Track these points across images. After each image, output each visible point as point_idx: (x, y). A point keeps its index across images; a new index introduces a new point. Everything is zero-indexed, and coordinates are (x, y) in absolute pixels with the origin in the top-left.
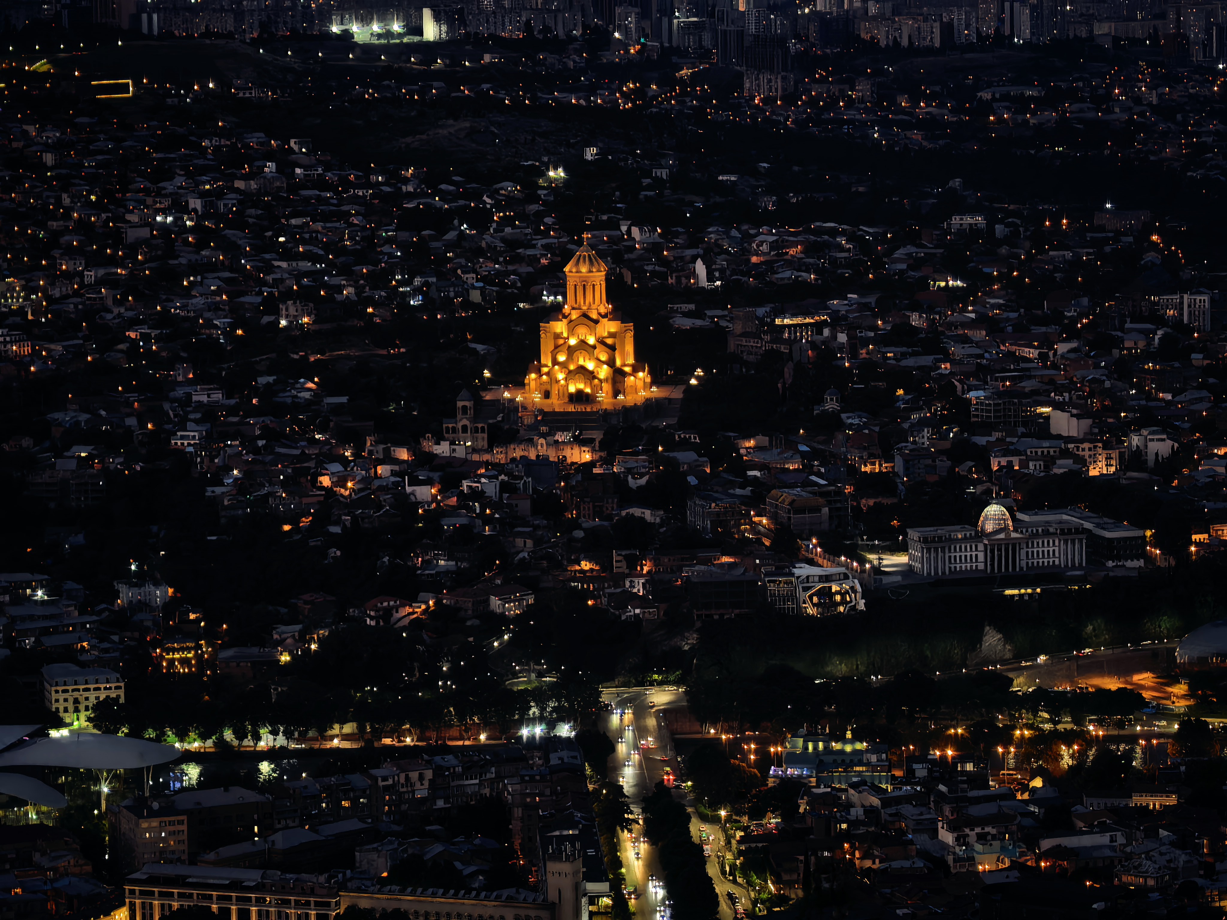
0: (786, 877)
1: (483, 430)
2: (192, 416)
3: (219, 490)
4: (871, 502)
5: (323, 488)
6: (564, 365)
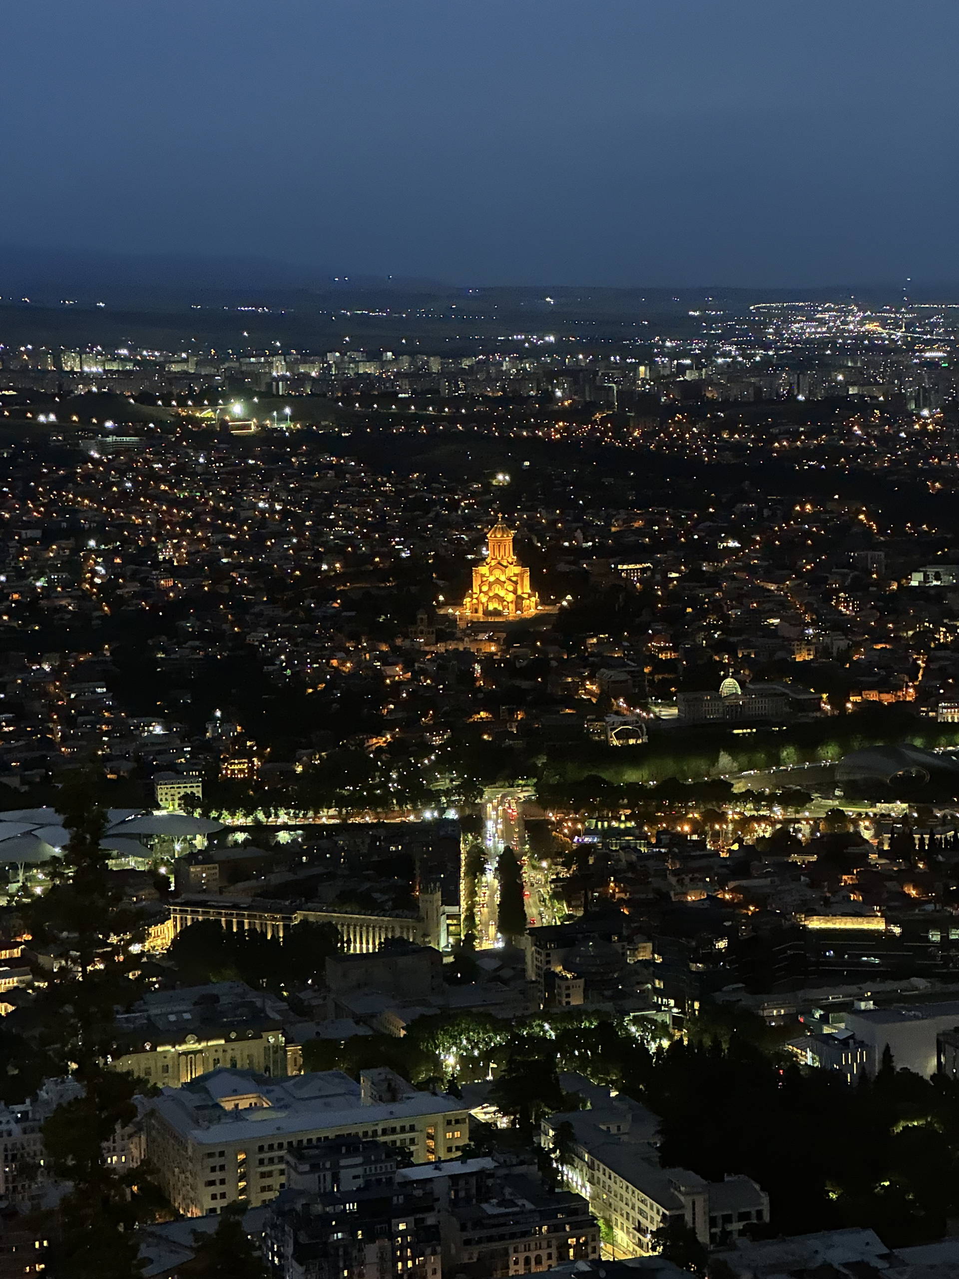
0: (573, 903)
1: (433, 633)
2: (261, 623)
3: (271, 668)
4: (660, 677)
5: (333, 667)
6: (486, 593)
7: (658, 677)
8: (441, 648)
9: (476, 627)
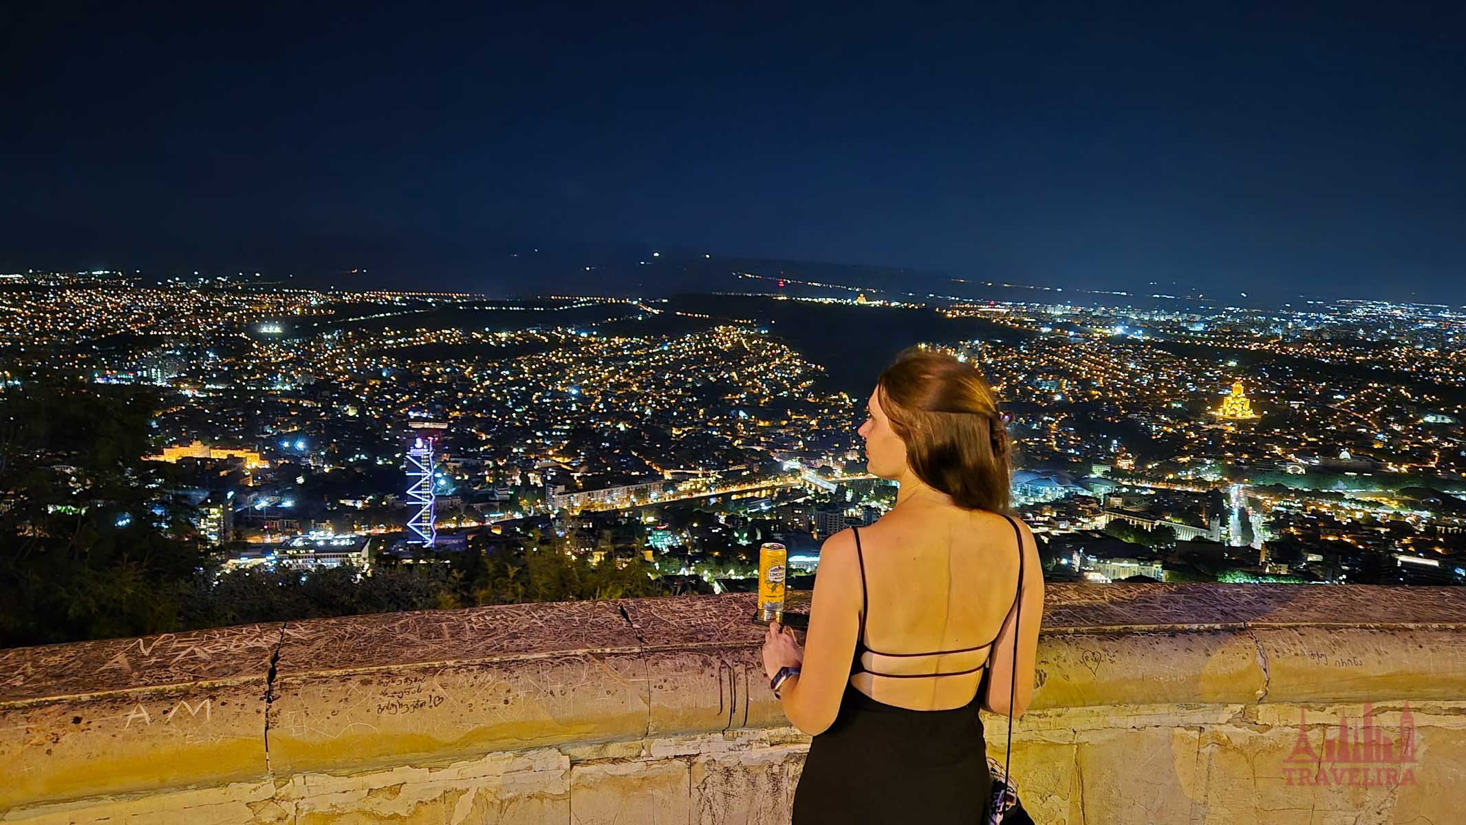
0: (1274, 533)
1: (1206, 421)
3: (1138, 428)
5: (1164, 430)
6: (1229, 408)
7: (1308, 448)
8: (1211, 427)
9: (1225, 421)
